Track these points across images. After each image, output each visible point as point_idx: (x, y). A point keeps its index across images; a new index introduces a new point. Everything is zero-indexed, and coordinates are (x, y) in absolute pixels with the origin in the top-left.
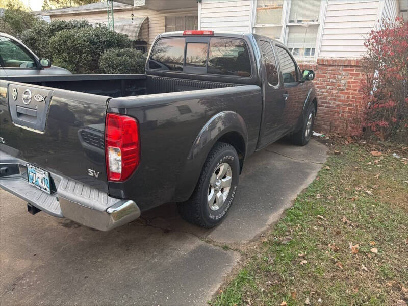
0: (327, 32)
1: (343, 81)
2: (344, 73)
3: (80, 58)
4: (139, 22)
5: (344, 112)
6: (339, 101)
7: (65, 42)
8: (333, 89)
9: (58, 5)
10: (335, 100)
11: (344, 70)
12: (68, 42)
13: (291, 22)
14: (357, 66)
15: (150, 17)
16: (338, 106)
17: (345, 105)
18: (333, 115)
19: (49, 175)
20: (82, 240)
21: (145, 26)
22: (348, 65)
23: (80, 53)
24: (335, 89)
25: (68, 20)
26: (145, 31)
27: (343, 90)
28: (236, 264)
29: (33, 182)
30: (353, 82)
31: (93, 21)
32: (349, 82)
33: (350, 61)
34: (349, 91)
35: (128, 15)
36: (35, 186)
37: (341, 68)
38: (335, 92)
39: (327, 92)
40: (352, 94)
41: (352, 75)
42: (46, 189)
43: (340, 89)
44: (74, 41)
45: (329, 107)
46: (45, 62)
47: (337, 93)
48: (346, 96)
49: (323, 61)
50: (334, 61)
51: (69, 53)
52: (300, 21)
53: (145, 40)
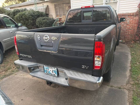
0: (120, 4)
1: (128, 21)
2: (128, 18)
3: (28, 22)
4: (45, 7)
5: (129, 32)
6: (127, 28)
7: (22, 17)
8: (124, 24)
9: (8, 4)
10: (125, 28)
11: (128, 17)
12: (23, 17)
13: (107, 1)
14: (133, 15)
15: (48, 5)
16: (127, 30)
17: (129, 29)
18: (125, 33)
19: (57, 69)
20: (63, 92)
21: (47, 8)
22: (130, 15)
23: (28, 20)
24: (125, 24)
25: (19, 8)
26: (47, 10)
27: (128, 24)
28: (128, 94)
29: (47, 73)
30: (132, 21)
31: (28, 8)
32: (130, 21)
33: (130, 14)
34: (130, 24)
35: (41, 5)
36: (48, 74)
37: (127, 16)
38: (125, 25)
39: (122, 25)
40: (132, 25)
41: (131, 18)
42: (55, 75)
43: (127, 24)
44: (25, 16)
45: (123, 31)
46: (19, 24)
47: (126, 26)
48: (129, 26)
49: (120, 14)
50: (124, 14)
51: (23, 21)
52: (110, 1)
53: (48, 13)
